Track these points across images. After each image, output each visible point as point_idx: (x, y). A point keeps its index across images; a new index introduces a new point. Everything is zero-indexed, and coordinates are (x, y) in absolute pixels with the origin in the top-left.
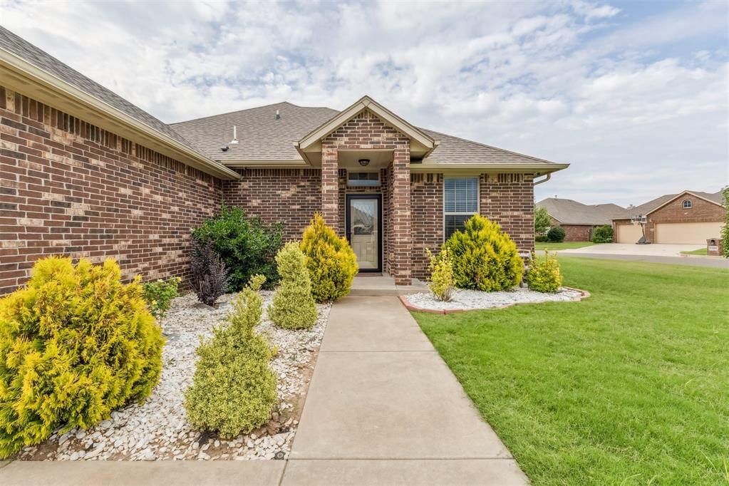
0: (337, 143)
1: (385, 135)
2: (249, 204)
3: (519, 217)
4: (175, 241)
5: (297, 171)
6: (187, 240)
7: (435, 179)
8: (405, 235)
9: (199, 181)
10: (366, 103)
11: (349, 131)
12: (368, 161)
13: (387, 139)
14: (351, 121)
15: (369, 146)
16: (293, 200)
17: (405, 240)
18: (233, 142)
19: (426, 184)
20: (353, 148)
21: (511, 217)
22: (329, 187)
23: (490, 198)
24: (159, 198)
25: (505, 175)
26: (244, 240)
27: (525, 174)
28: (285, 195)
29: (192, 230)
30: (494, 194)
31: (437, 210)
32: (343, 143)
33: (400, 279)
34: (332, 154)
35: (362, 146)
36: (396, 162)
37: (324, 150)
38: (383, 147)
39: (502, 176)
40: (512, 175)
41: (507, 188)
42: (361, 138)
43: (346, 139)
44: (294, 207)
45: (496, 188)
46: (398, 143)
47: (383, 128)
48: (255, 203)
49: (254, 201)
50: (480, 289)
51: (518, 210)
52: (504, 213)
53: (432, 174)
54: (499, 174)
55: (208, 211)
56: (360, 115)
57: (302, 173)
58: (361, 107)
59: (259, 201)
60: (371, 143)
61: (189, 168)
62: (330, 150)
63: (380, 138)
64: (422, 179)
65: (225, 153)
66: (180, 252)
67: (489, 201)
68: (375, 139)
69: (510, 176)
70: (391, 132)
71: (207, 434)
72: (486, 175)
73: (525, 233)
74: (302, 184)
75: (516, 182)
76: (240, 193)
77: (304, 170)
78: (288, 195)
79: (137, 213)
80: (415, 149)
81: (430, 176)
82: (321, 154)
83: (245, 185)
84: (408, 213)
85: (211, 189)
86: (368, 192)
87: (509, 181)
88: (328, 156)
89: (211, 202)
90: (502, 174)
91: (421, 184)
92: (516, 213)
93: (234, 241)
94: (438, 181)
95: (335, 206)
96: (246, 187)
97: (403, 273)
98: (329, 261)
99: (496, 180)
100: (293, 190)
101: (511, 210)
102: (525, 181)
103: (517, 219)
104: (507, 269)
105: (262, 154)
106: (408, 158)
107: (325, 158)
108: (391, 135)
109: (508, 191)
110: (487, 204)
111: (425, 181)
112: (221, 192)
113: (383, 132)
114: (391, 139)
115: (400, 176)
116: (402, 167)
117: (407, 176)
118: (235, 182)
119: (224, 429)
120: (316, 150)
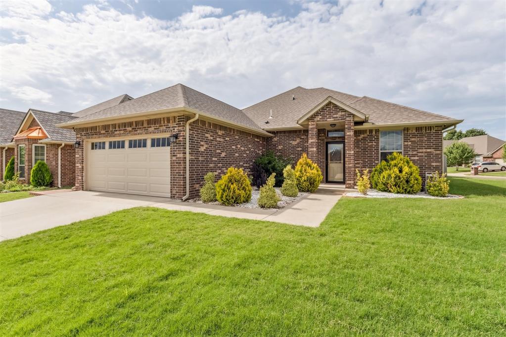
0: (316, 119)
1: (340, 113)
2: (277, 148)
3: (431, 152)
4: (248, 165)
5: (300, 131)
6: (252, 165)
7: (374, 133)
8: (351, 163)
9: (256, 140)
10: (330, 99)
11: (322, 113)
12: (335, 125)
13: (341, 115)
14: (323, 108)
15: (332, 119)
16: (298, 145)
17: (351, 166)
18: (270, 118)
19: (368, 135)
20: (324, 121)
21: (425, 152)
22: (313, 140)
23: (410, 142)
24: (243, 148)
25: (421, 127)
26: (275, 165)
27: (436, 127)
28: (294, 143)
29: (253, 161)
30: (413, 139)
31: (375, 150)
32: (319, 119)
33: (347, 185)
34: (313, 125)
35: (328, 120)
36: (346, 126)
37: (310, 123)
38: (339, 120)
39: (419, 128)
40: (426, 127)
41: (422, 135)
42: (328, 116)
43: (320, 117)
44: (298, 149)
45: (414, 136)
46: (347, 117)
47: (340, 110)
48: (280, 147)
49: (279, 147)
50: (390, 192)
51: (430, 148)
52: (421, 150)
53: (372, 130)
54: (417, 127)
55: (260, 152)
56: (327, 105)
57: (302, 132)
58: (327, 102)
59: (282, 147)
60: (333, 118)
61: (253, 135)
62: (313, 123)
63: (338, 115)
64: (366, 133)
65: (267, 124)
66: (249, 170)
67: (410, 143)
68: (335, 116)
69: (424, 128)
70: (343, 112)
71: (262, 207)
72: (407, 128)
73: (435, 162)
74: (303, 137)
75: (429, 132)
76: (273, 143)
77: (304, 130)
78: (295, 143)
79: (237, 155)
80: (356, 119)
81: (371, 131)
82: (308, 125)
83: (276, 139)
84: (352, 152)
85: (261, 142)
86: (338, 140)
87: (424, 131)
88: (311, 126)
89: (261, 148)
90: (419, 127)
91: (365, 135)
92: (428, 150)
93: (270, 165)
94: (376, 133)
95: (315, 149)
96: (276, 140)
97: (349, 182)
98: (308, 174)
99: (414, 131)
100: (298, 140)
101: (425, 148)
102: (435, 130)
103: (429, 154)
104: (407, 182)
105: (284, 123)
106: (352, 124)
107: (310, 127)
108: (343, 113)
109: (423, 137)
110: (408, 145)
111: (368, 133)
112: (265, 143)
113: (339, 112)
114: (343, 115)
115: (348, 134)
116: (349, 129)
117: (352, 133)
118: (271, 138)
119: (266, 206)
120: (306, 123)
